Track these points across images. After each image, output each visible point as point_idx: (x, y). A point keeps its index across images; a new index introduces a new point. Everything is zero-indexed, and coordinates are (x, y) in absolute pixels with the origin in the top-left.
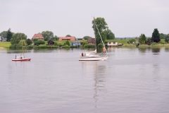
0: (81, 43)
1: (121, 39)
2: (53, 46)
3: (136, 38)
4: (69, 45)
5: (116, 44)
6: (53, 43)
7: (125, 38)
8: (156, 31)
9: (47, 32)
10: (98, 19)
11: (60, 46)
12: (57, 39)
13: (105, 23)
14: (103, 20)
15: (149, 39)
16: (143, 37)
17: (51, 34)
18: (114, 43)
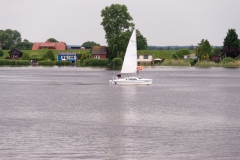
0: (79, 57)
1: (161, 49)
2: (20, 60)
3: (191, 48)
4: (53, 59)
5: (150, 58)
6: (21, 55)
7: (169, 48)
8: (232, 34)
9: (9, 31)
10: (113, 6)
11: (35, 60)
12: (28, 46)
13: (128, 17)
14: (124, 8)
15: (217, 50)
16: (205, 45)
17: (17, 35)
18: (146, 57)
